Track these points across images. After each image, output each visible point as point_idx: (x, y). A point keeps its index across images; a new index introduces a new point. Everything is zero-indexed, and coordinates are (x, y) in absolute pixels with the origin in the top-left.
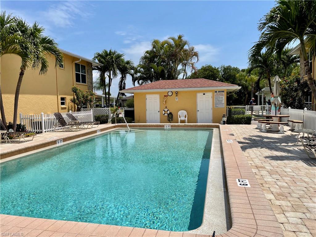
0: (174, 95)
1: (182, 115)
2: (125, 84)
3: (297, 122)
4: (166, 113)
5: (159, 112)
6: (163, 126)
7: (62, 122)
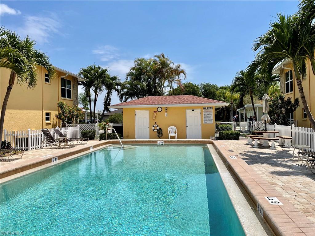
0: (164, 111)
1: (172, 130)
2: (110, 99)
3: (286, 138)
4: (155, 128)
5: (148, 127)
6: (156, 142)
7: (50, 139)
